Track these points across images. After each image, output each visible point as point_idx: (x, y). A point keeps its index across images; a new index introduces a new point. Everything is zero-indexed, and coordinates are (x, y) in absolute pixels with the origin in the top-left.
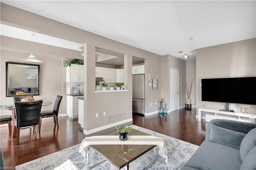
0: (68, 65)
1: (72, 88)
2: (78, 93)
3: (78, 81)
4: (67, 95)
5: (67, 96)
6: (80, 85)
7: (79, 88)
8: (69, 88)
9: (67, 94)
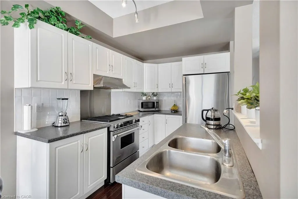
0: (21, 20)
1: (38, 108)
2: (59, 125)
3: (63, 85)
4: (16, 134)
5: (18, 137)
6: (67, 99)
7: (62, 108)
8: (26, 109)
9: (19, 132)
